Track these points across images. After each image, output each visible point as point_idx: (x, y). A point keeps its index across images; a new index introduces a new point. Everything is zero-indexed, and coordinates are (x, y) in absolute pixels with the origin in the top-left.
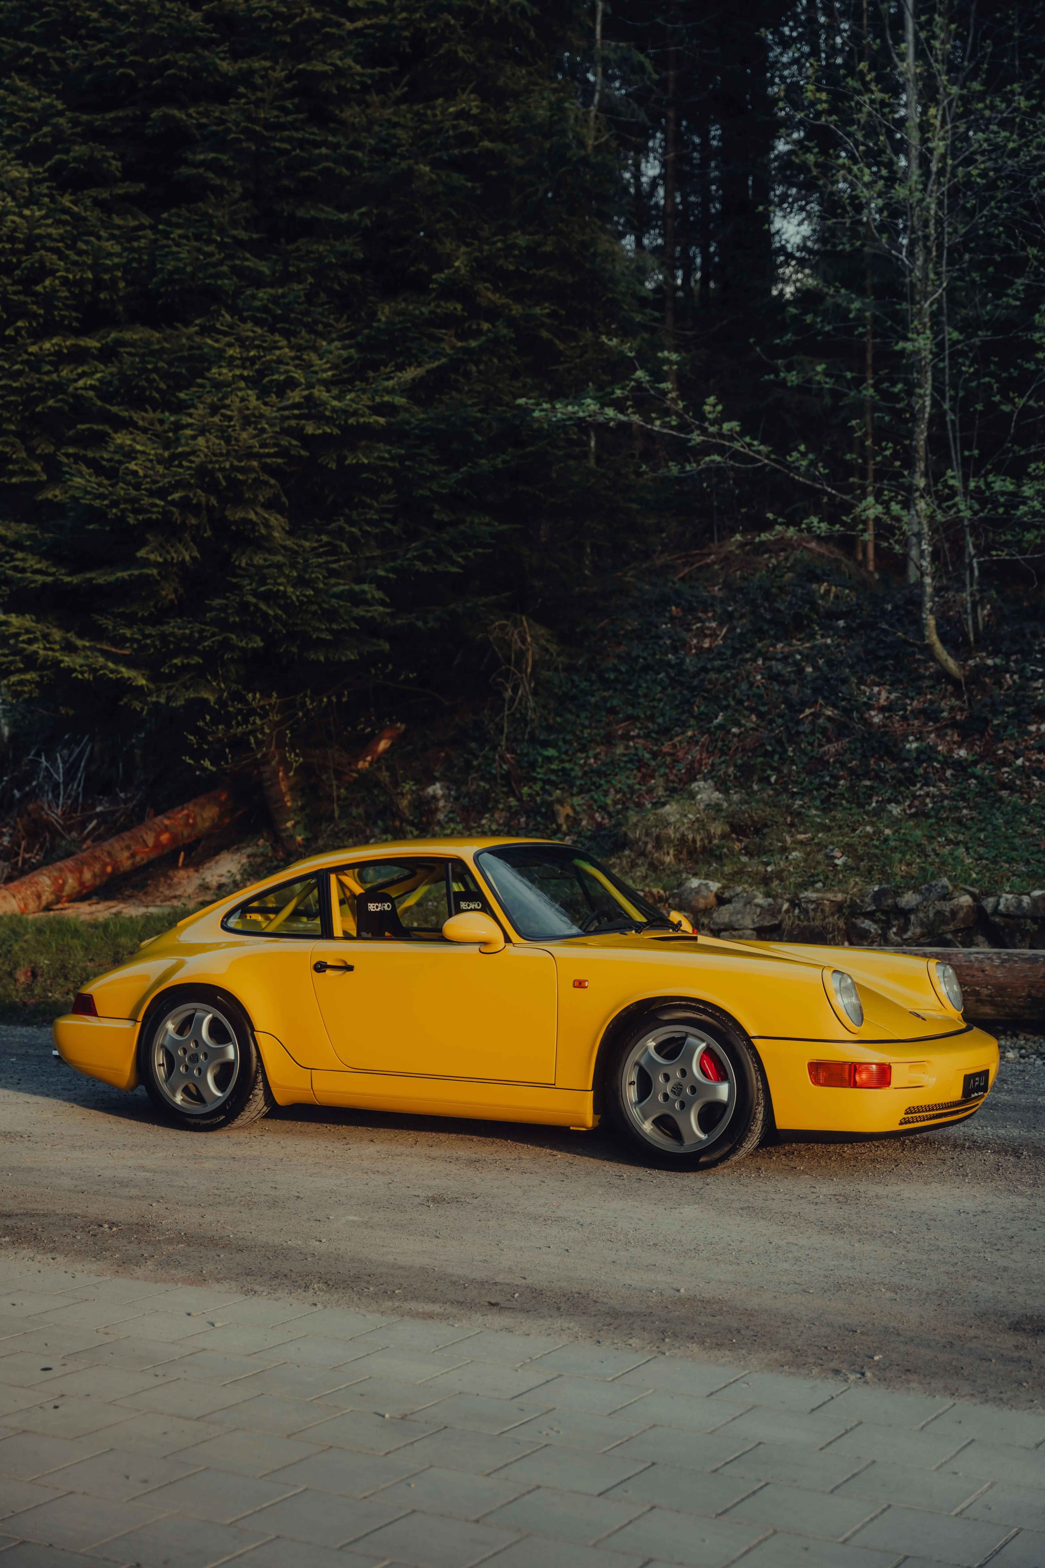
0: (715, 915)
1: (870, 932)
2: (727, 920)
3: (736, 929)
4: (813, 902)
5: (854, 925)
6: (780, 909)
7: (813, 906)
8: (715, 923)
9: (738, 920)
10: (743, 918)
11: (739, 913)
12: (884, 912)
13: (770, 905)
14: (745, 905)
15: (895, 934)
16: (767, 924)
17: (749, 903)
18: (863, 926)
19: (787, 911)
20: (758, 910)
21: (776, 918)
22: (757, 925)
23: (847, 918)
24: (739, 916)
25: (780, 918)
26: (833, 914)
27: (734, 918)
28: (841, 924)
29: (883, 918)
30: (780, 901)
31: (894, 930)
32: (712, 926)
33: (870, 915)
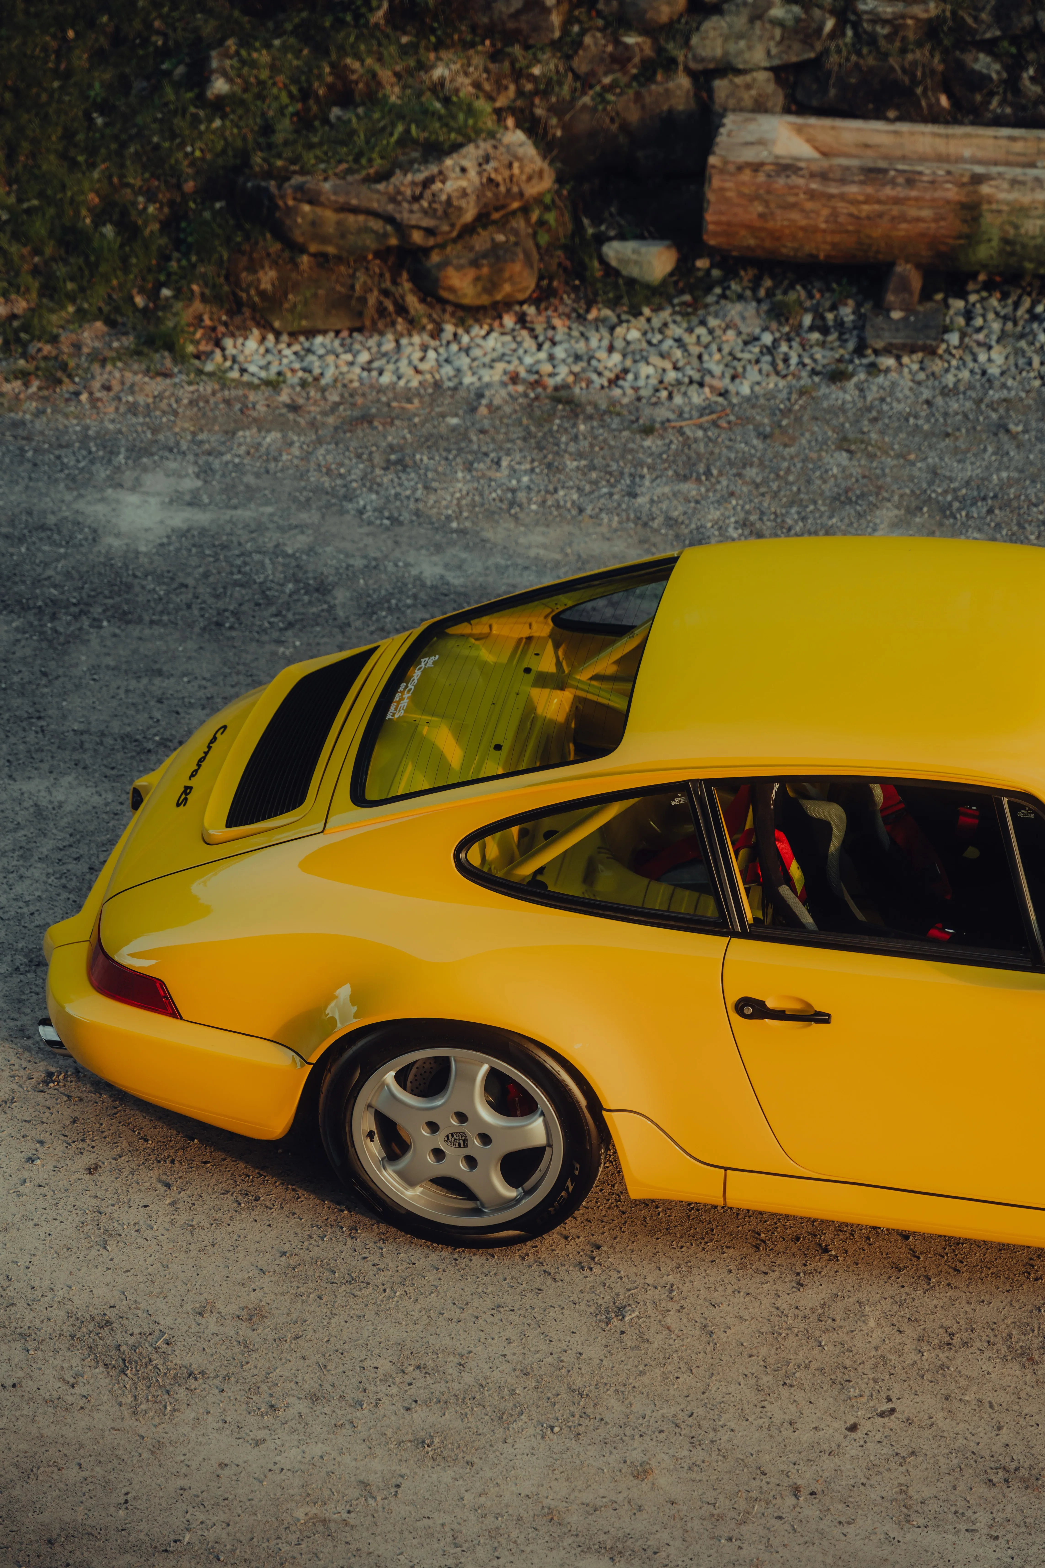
0: (695, 40)
1: (990, 78)
2: (719, 52)
3: (739, 72)
4: (885, 22)
5: (961, 66)
6: (820, 29)
7: (886, 31)
8: (697, 59)
9: (740, 53)
10: (750, 48)
11: (740, 36)
12: (1015, 40)
13: (798, 20)
14: (752, 20)
15: (1032, 79)
16: (794, 59)
17: (760, 17)
18: (977, 67)
19: (832, 35)
20: (778, 32)
21: (812, 47)
22: (776, 62)
23: (946, 52)
24: (742, 44)
25: (819, 47)
26: (920, 44)
27: (732, 47)
28: (937, 64)
29: (1013, 50)
30: (817, 13)
31: (1031, 72)
32: (693, 65)
33: (989, 47)
